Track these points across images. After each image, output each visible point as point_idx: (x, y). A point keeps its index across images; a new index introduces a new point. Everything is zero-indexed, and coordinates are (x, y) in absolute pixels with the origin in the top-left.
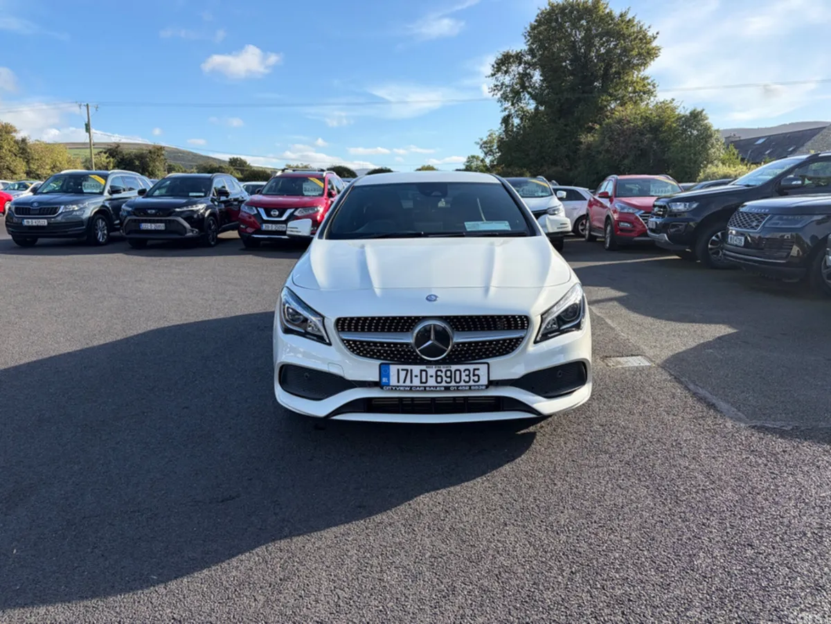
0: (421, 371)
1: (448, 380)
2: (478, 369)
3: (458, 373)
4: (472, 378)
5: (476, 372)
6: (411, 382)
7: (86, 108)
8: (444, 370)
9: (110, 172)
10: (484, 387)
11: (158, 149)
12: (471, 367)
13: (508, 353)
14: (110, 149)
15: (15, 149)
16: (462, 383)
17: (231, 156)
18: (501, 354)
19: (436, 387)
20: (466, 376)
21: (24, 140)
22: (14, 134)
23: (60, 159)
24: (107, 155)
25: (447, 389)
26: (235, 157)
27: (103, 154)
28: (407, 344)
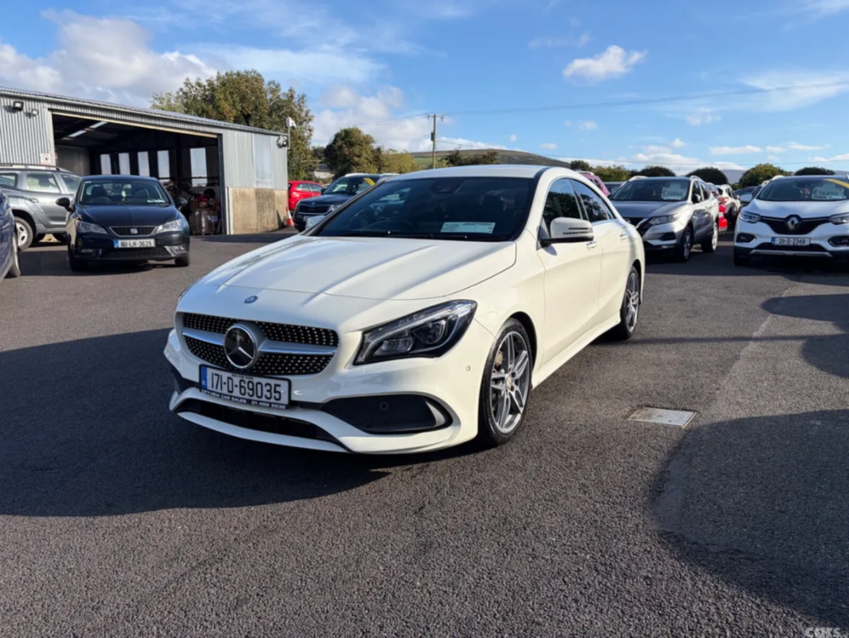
0: (229, 378)
1: (251, 393)
2: (279, 386)
3: (259, 386)
4: (273, 394)
5: (278, 389)
6: (221, 389)
7: (433, 119)
8: (247, 380)
9: (381, 175)
10: (284, 407)
11: (492, 154)
12: (273, 382)
13: (316, 372)
14: (450, 156)
15: (371, 157)
16: (264, 399)
17: (574, 160)
18: (308, 373)
19: (240, 398)
20: (268, 391)
21: (379, 150)
22: (372, 144)
23: (406, 166)
24: (448, 161)
25: (249, 402)
26: (578, 160)
27: (444, 160)
28: (220, 347)
